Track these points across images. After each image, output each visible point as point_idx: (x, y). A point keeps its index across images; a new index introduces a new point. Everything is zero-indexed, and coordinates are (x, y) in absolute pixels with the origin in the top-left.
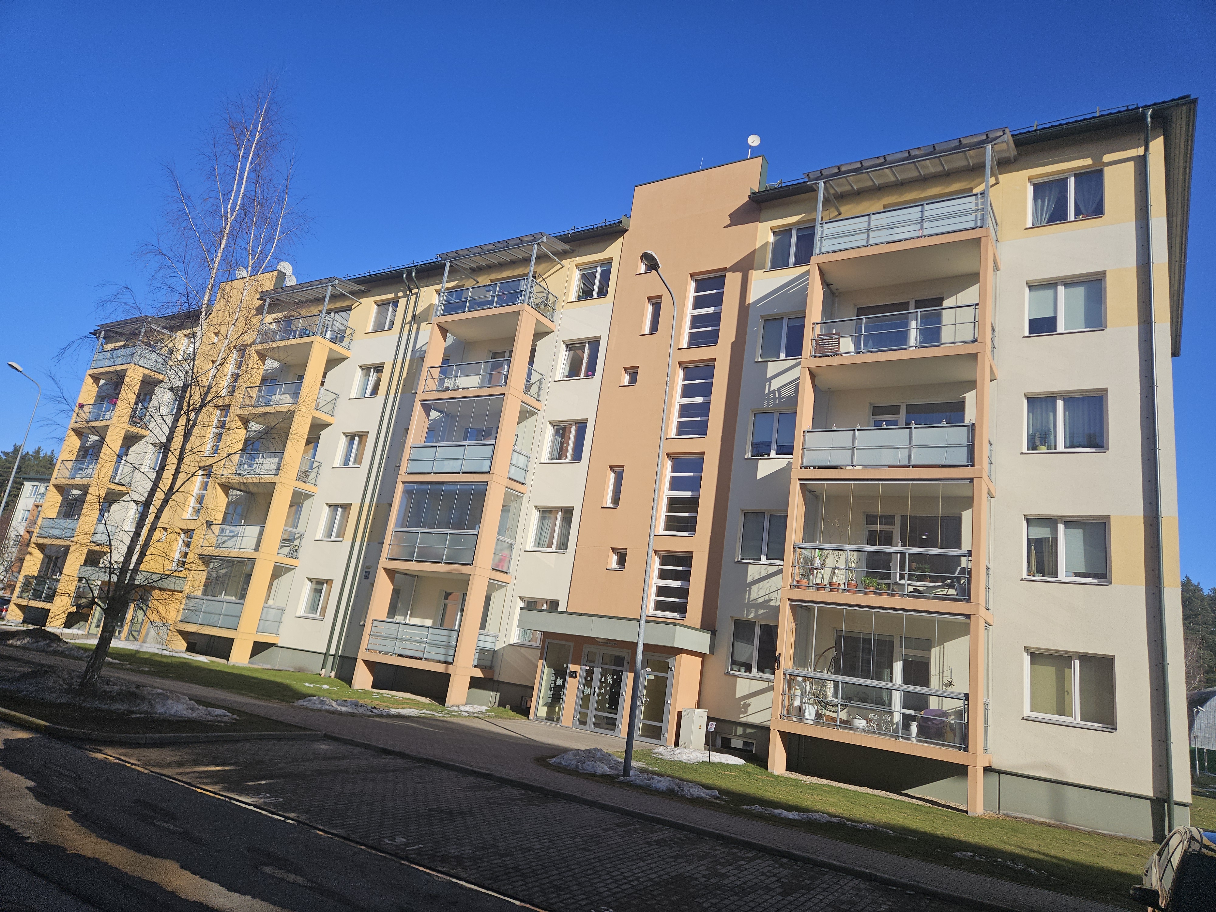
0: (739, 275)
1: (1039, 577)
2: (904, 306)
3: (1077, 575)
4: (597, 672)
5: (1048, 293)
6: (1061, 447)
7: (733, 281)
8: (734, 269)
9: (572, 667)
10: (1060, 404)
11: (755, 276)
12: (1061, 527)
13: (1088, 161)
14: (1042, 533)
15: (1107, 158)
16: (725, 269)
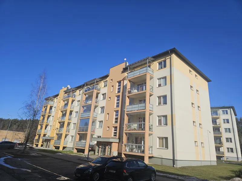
0: (123, 81)
1: (160, 126)
2: (143, 84)
3: (165, 125)
4: (103, 147)
5: (160, 80)
6: (162, 105)
7: (122, 82)
8: (122, 80)
9: (100, 146)
10: (162, 97)
11: (125, 81)
12: (162, 117)
13: (164, 59)
14: (160, 118)
15: (167, 58)
16: (121, 81)
